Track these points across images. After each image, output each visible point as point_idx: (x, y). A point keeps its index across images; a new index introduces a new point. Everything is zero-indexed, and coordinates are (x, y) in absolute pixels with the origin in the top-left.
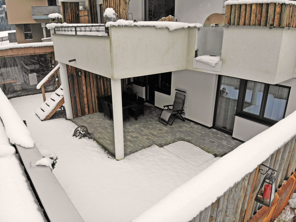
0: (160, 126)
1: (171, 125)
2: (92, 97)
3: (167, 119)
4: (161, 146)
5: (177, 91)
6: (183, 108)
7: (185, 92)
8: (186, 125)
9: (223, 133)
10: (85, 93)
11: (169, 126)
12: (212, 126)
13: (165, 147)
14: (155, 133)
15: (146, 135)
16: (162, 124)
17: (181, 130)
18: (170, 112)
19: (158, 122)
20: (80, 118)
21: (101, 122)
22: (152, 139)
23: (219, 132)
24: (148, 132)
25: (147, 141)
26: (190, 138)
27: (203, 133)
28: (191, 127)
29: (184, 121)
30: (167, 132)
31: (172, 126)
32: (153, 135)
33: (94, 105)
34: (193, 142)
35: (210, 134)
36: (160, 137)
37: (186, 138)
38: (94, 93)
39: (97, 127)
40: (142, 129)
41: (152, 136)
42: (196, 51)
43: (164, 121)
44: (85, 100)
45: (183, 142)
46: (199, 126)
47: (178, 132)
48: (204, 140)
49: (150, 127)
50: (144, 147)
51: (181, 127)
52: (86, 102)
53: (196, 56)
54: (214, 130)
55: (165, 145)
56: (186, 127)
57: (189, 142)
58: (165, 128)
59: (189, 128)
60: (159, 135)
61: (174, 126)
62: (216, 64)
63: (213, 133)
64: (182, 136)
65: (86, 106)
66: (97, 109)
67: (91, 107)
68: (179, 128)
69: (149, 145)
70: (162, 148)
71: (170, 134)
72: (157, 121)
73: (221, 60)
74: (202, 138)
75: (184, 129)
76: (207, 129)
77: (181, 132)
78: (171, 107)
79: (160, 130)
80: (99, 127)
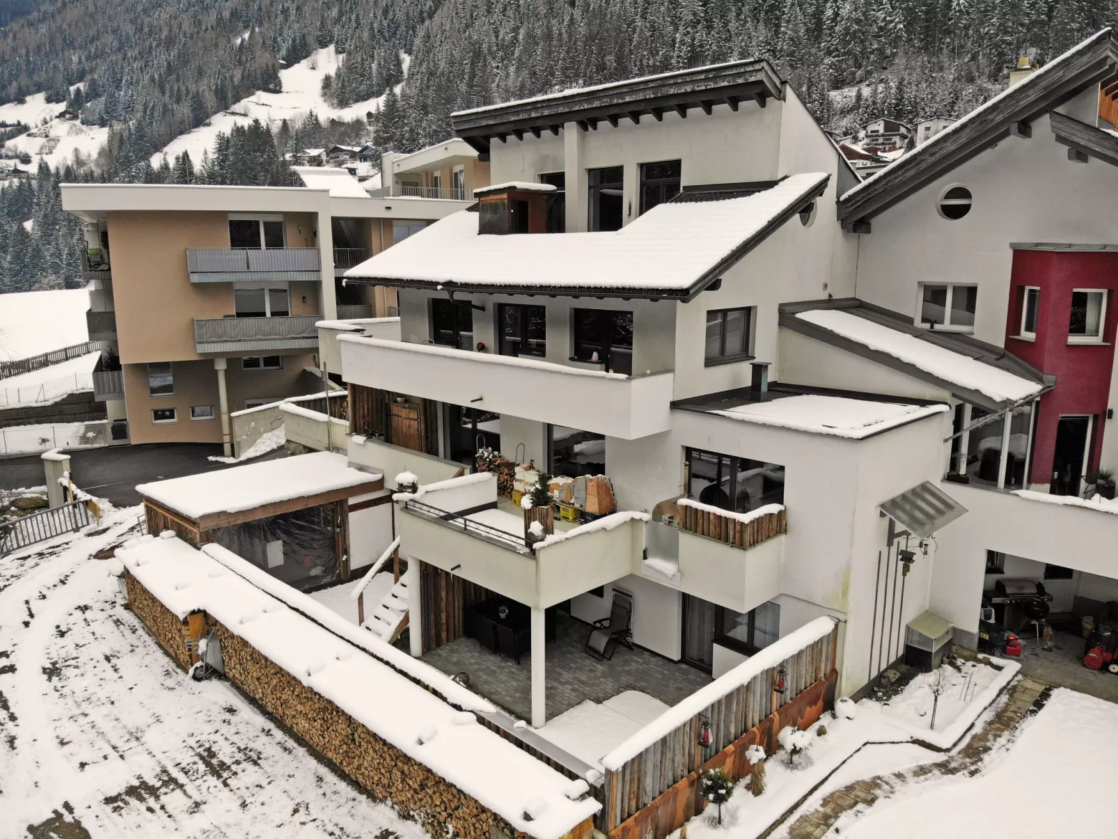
0: (589, 662)
1: (609, 659)
2: (454, 608)
3: (602, 649)
4: (599, 701)
5: (616, 593)
6: (628, 626)
7: (631, 596)
8: (636, 658)
9: (699, 672)
10: (443, 604)
11: (605, 661)
12: (680, 658)
13: (605, 702)
14: (584, 678)
15: (567, 683)
16: (593, 659)
17: (627, 668)
18: (605, 634)
19: (585, 655)
20: (434, 652)
21: (479, 660)
22: (581, 689)
23: (693, 670)
24: (571, 676)
25: (573, 693)
26: (644, 684)
27: (666, 672)
28: (645, 663)
29: (632, 649)
30: (604, 675)
31: (610, 662)
32: (581, 682)
33: (457, 625)
34: (649, 691)
35: (677, 674)
36: (593, 685)
37: (638, 685)
38: (459, 601)
39: (477, 670)
40: (559, 670)
41: (581, 685)
42: (645, 552)
43: (597, 652)
44: (443, 616)
45: (633, 692)
46: (659, 658)
47: (623, 674)
48: (667, 686)
49: (572, 665)
50: (570, 706)
51: (627, 662)
52: (444, 621)
53: (645, 558)
54: (684, 666)
55: (604, 700)
56: (636, 663)
57: (643, 692)
58: (598, 666)
59: (642, 664)
60: (591, 682)
61: (614, 660)
62: (673, 576)
63: (683, 672)
64: (631, 680)
65: (444, 628)
66: (461, 630)
67: (451, 628)
68: (624, 666)
69: (578, 700)
70: (600, 705)
71: (610, 679)
72: (581, 652)
73: (679, 571)
74: (663, 683)
75: (634, 666)
76: (672, 664)
77: (629, 673)
78: (606, 624)
79: (591, 671)
80: (480, 670)
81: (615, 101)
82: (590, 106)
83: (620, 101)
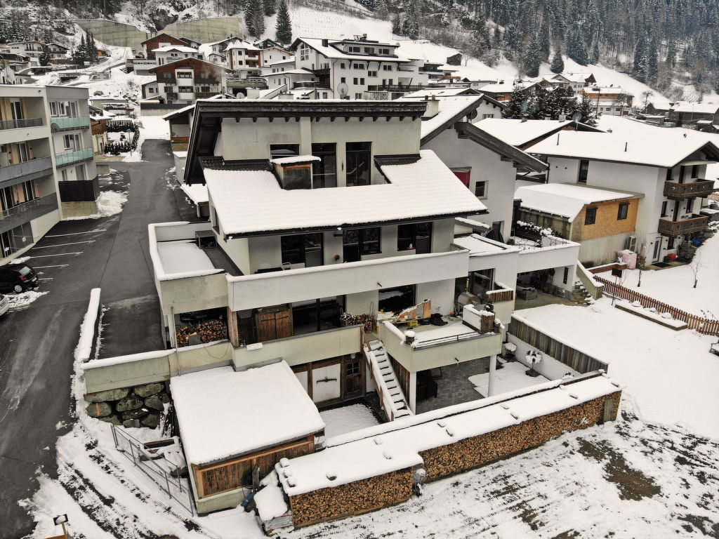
81: (347, 110)
82: (329, 111)
83: (350, 111)
